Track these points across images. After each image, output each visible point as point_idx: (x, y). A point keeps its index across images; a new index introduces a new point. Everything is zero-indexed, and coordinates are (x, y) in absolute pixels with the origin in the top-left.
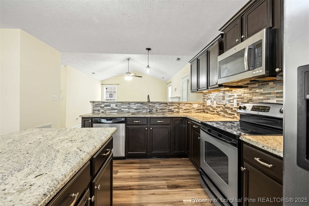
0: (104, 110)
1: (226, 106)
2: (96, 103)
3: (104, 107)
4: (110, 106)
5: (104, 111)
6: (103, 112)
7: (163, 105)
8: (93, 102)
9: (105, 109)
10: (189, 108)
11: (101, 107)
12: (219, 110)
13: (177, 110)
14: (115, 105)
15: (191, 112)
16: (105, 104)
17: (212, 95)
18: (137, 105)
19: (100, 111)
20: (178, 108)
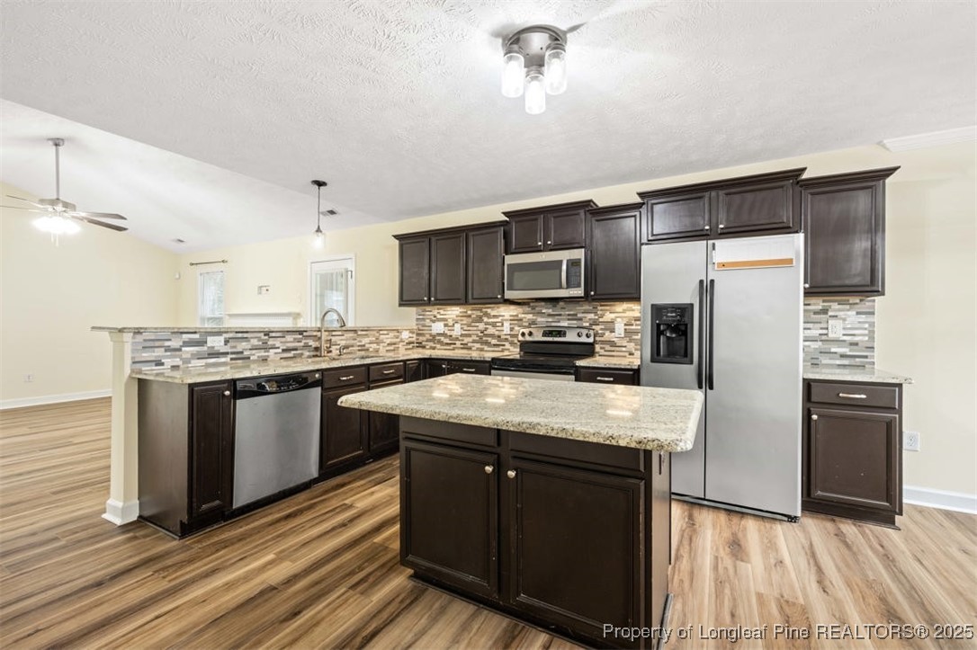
0: (181, 359)
1: (485, 333)
2: (146, 336)
3: (180, 350)
4: (202, 343)
5: (180, 363)
6: (178, 366)
9: (184, 356)
10: (396, 340)
11: (168, 349)
12: (466, 340)
14: (222, 339)
15: (398, 349)
16: (185, 337)
17: (449, 312)
19: (162, 364)
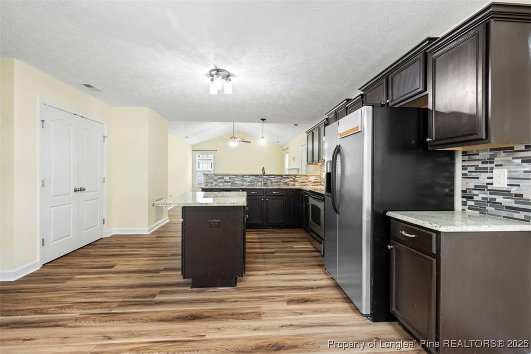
2: (209, 176)
3: (217, 180)
5: (217, 183)
7: (278, 177)
8: (206, 175)
10: (305, 181)
11: (214, 180)
13: (293, 183)
14: (228, 177)
15: (307, 185)
16: (219, 176)
18: (251, 177)
20: (294, 181)
